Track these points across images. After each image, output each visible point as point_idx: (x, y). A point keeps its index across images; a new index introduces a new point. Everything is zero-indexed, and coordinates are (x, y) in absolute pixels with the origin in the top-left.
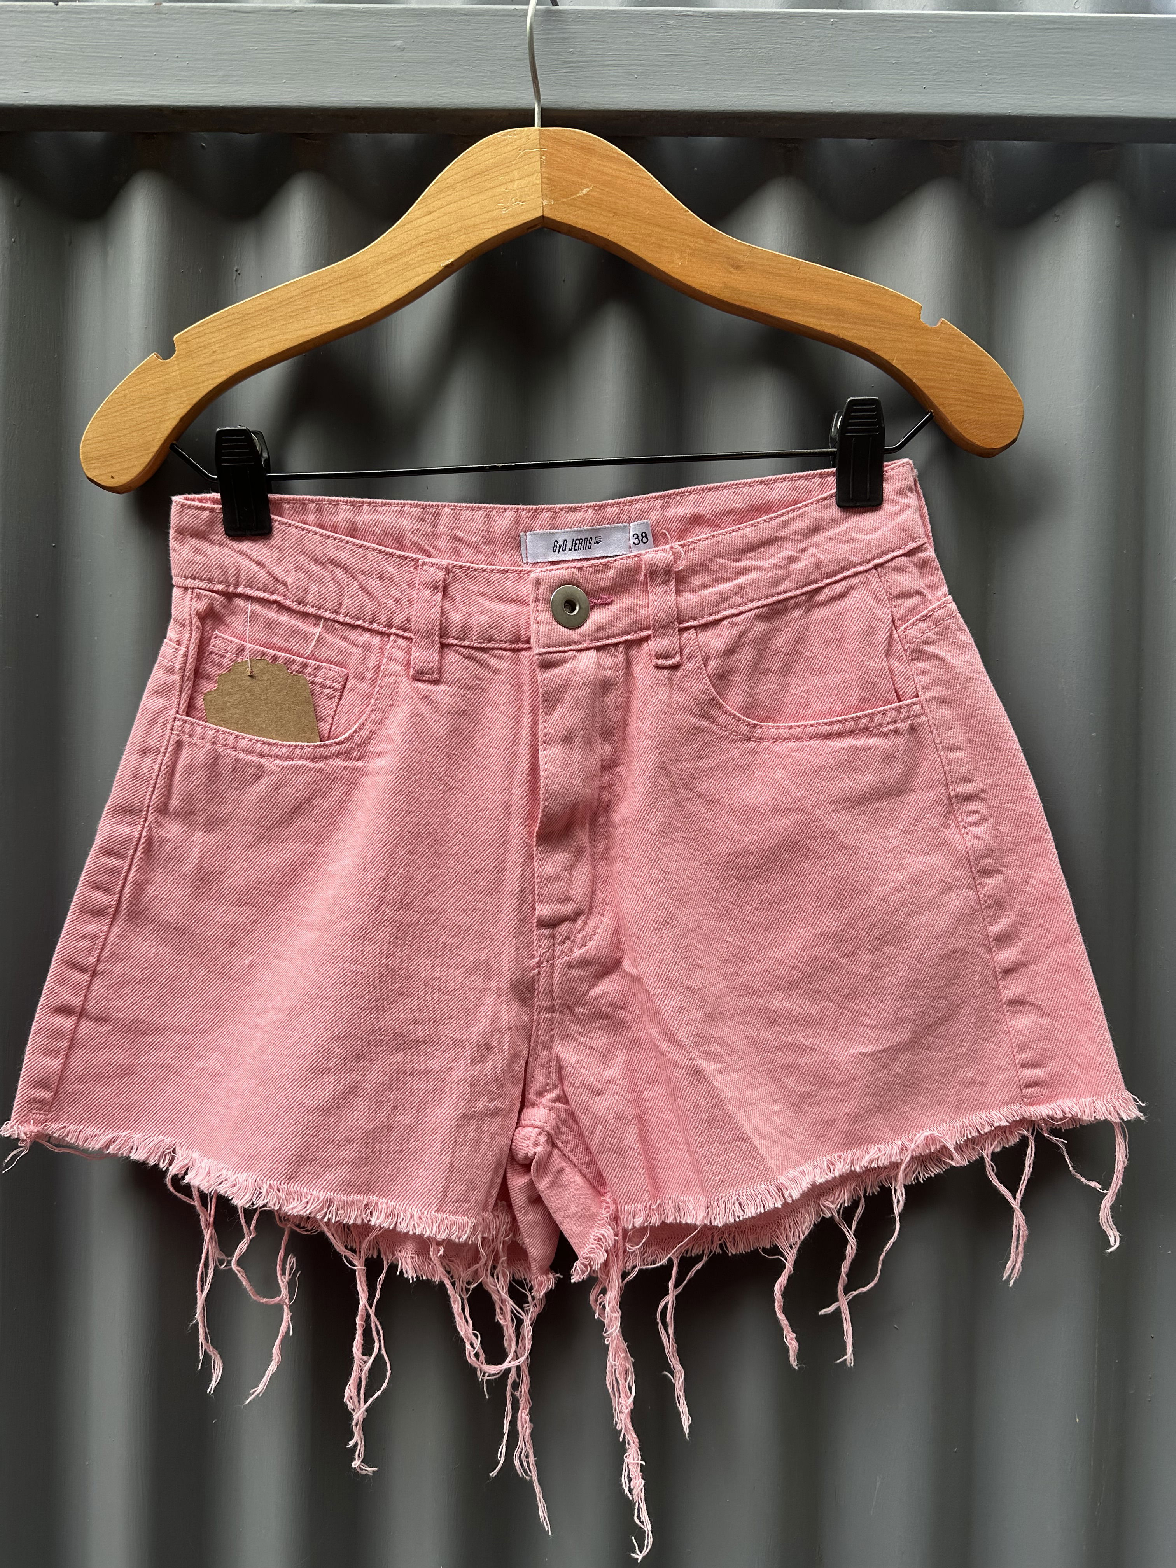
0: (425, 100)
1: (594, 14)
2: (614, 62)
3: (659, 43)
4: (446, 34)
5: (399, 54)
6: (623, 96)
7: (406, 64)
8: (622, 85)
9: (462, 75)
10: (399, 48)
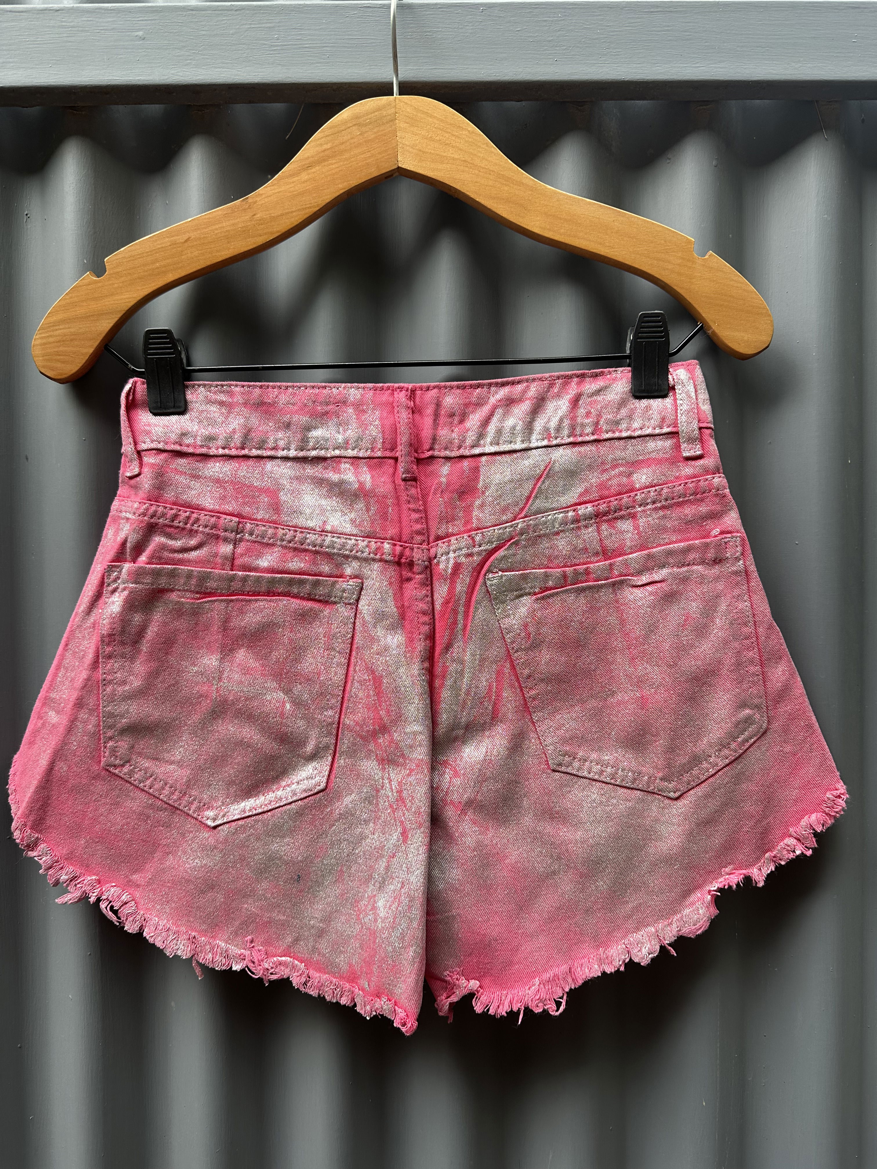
0: (162, 78)
1: (294, 7)
2: (311, 45)
3: (345, 30)
4: (178, 25)
5: (140, 42)
6: (318, 71)
7: (147, 50)
8: (317, 63)
9: (191, 58)
10: (140, 37)
